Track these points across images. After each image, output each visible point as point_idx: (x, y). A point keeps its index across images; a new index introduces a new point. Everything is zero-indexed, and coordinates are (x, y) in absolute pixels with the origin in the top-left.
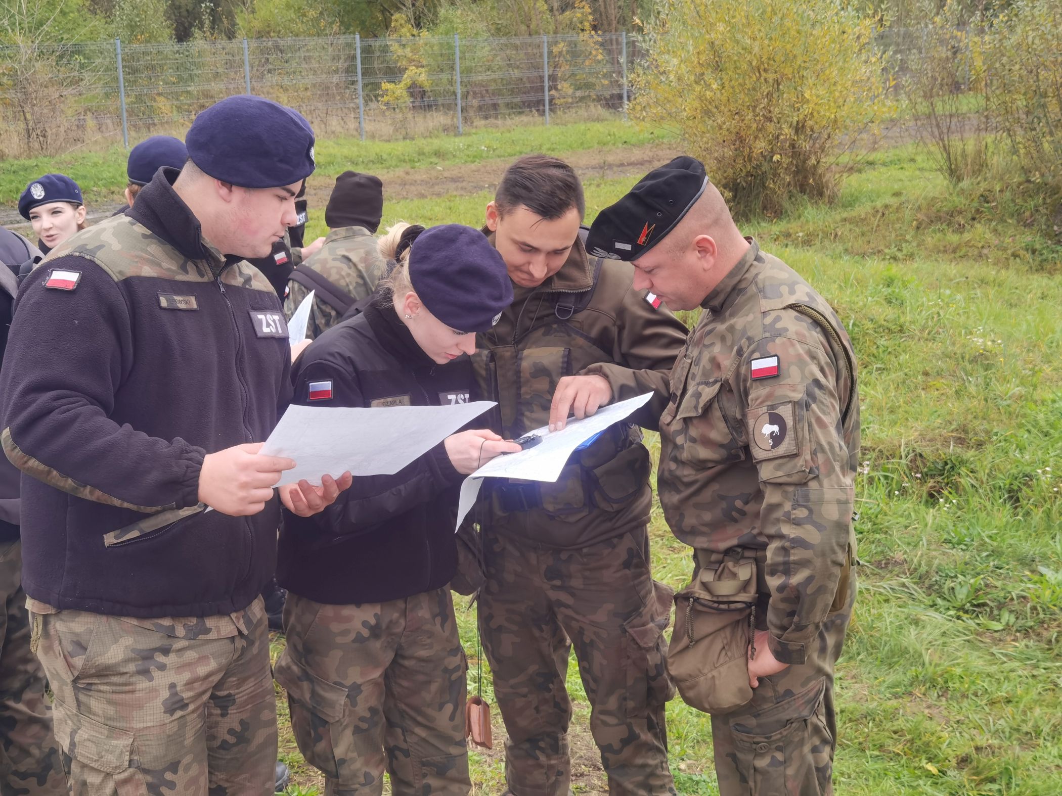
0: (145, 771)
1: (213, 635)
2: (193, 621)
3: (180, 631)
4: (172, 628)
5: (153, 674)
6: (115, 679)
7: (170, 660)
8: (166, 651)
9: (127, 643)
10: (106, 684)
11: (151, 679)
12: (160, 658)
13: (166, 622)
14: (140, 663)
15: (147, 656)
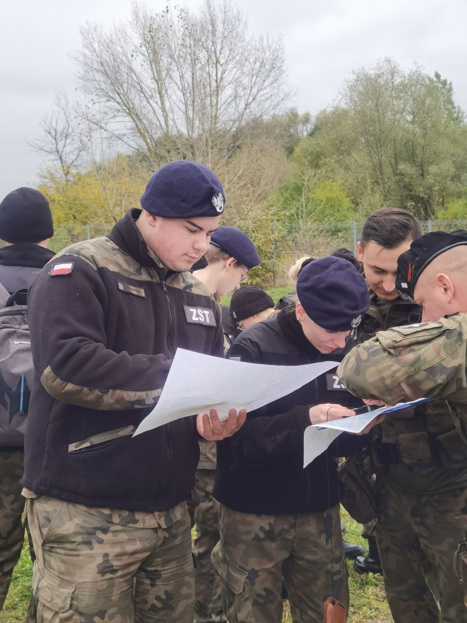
0: (81, 614)
1: (139, 525)
2: (126, 514)
3: (116, 519)
4: (111, 516)
5: (94, 545)
6: (67, 546)
7: (108, 537)
8: (105, 531)
9: (78, 522)
10: (62, 548)
11: (92, 549)
12: (100, 535)
13: (106, 512)
14: (85, 536)
15: (91, 533)
